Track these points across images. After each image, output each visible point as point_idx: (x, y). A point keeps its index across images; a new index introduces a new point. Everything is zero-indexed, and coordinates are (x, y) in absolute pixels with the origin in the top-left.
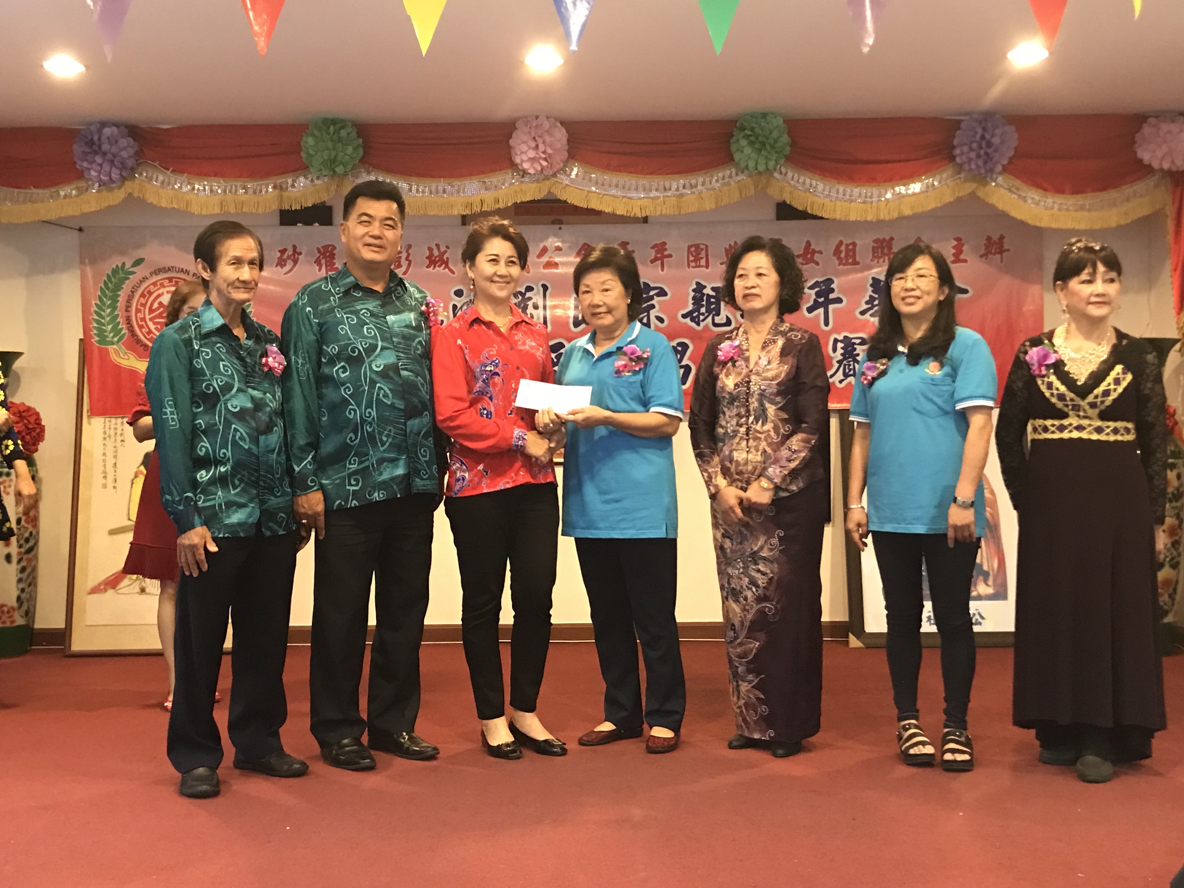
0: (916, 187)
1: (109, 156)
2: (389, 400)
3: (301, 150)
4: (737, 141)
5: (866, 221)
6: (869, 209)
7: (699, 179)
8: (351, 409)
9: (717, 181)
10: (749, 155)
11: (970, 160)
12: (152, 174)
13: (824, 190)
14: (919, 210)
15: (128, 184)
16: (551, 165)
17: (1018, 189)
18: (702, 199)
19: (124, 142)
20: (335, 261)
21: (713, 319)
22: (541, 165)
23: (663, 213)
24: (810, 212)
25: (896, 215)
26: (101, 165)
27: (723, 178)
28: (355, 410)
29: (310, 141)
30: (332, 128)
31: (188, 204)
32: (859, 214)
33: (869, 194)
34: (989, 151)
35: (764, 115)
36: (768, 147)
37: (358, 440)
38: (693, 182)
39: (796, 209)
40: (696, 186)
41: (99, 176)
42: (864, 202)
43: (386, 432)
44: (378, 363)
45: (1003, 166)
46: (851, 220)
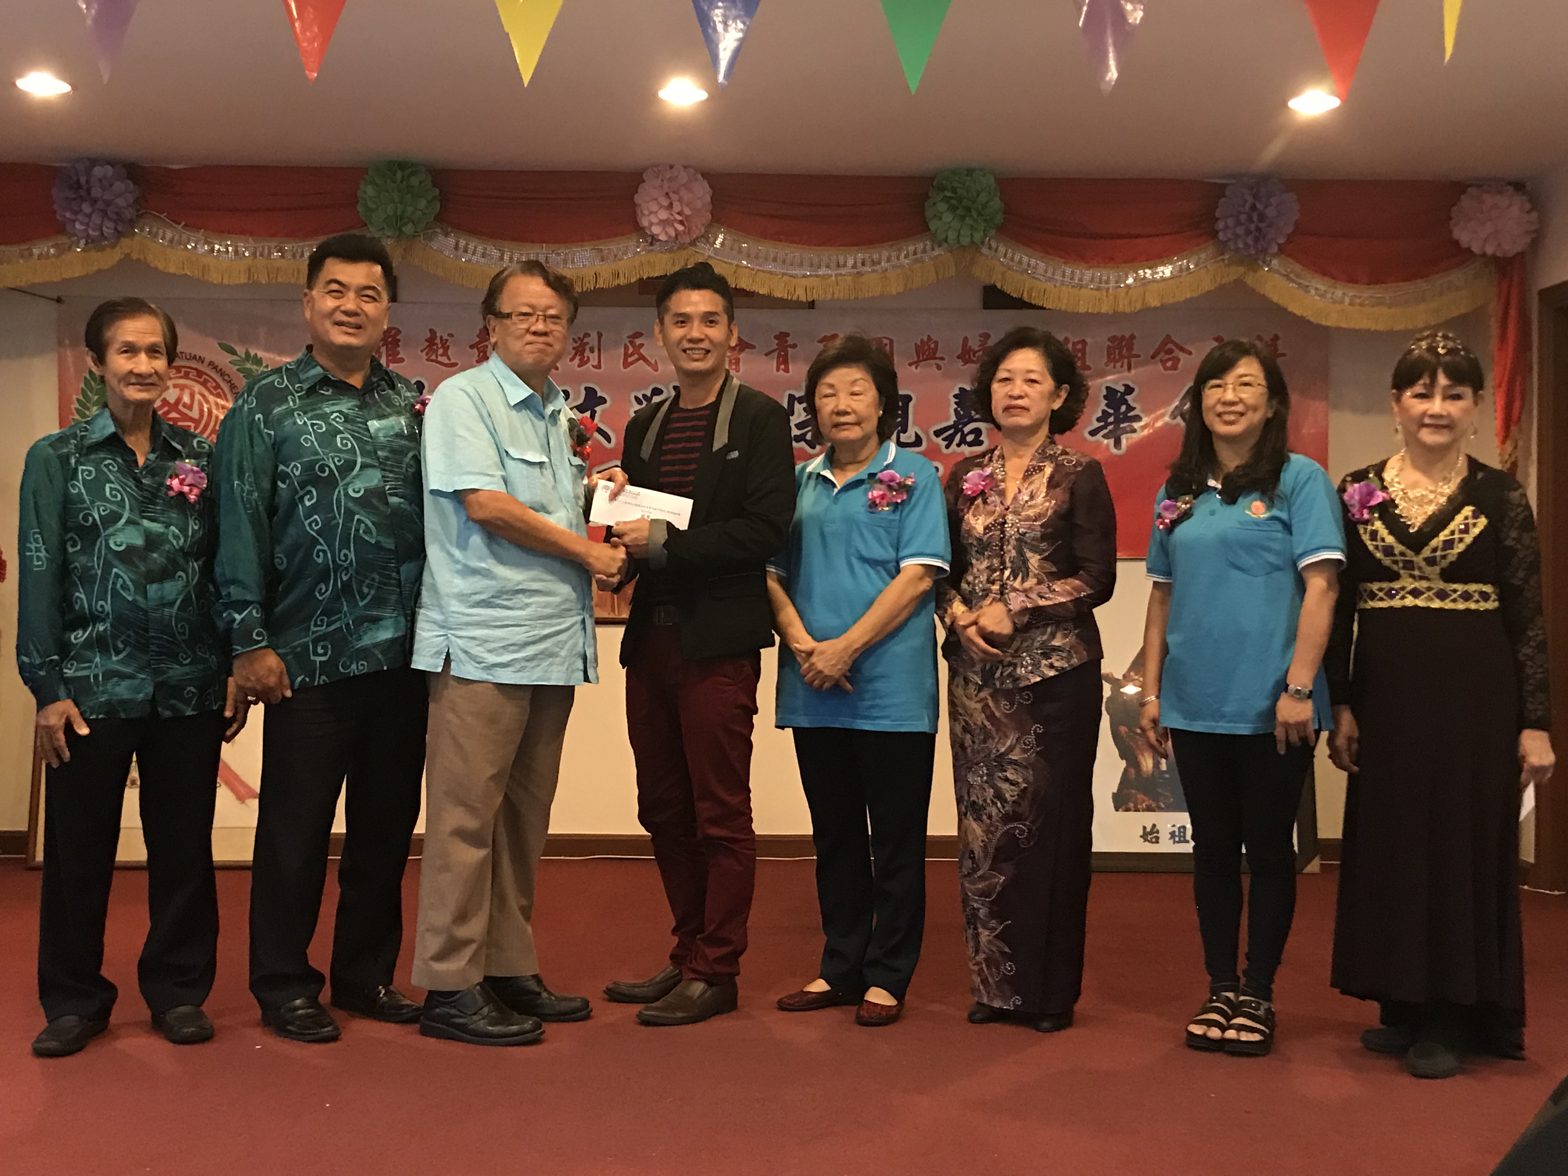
0: (1166, 271)
1: (100, 205)
2: (371, 538)
3: (358, 202)
4: (935, 204)
5: (1099, 314)
6: (1105, 299)
7: (883, 253)
8: (319, 551)
9: (906, 257)
10: (949, 223)
11: (1238, 236)
12: (158, 229)
13: (1046, 271)
14: (1170, 300)
15: (125, 241)
16: (689, 231)
17: (1298, 276)
18: (887, 279)
19: (119, 186)
20: (399, 349)
21: (898, 438)
22: (676, 230)
23: (836, 296)
24: (1026, 299)
25: (1139, 306)
26: (89, 216)
27: (915, 253)
28: (324, 552)
29: (370, 191)
30: (399, 175)
31: (205, 269)
32: (1091, 306)
33: (1104, 278)
34: (1262, 225)
35: (970, 172)
36: (974, 213)
37: (329, 592)
38: (876, 257)
39: (1009, 296)
40: (879, 263)
41: (86, 230)
42: (1098, 289)
43: (367, 581)
44: (357, 487)
45: (1279, 245)
46: (1080, 311)
